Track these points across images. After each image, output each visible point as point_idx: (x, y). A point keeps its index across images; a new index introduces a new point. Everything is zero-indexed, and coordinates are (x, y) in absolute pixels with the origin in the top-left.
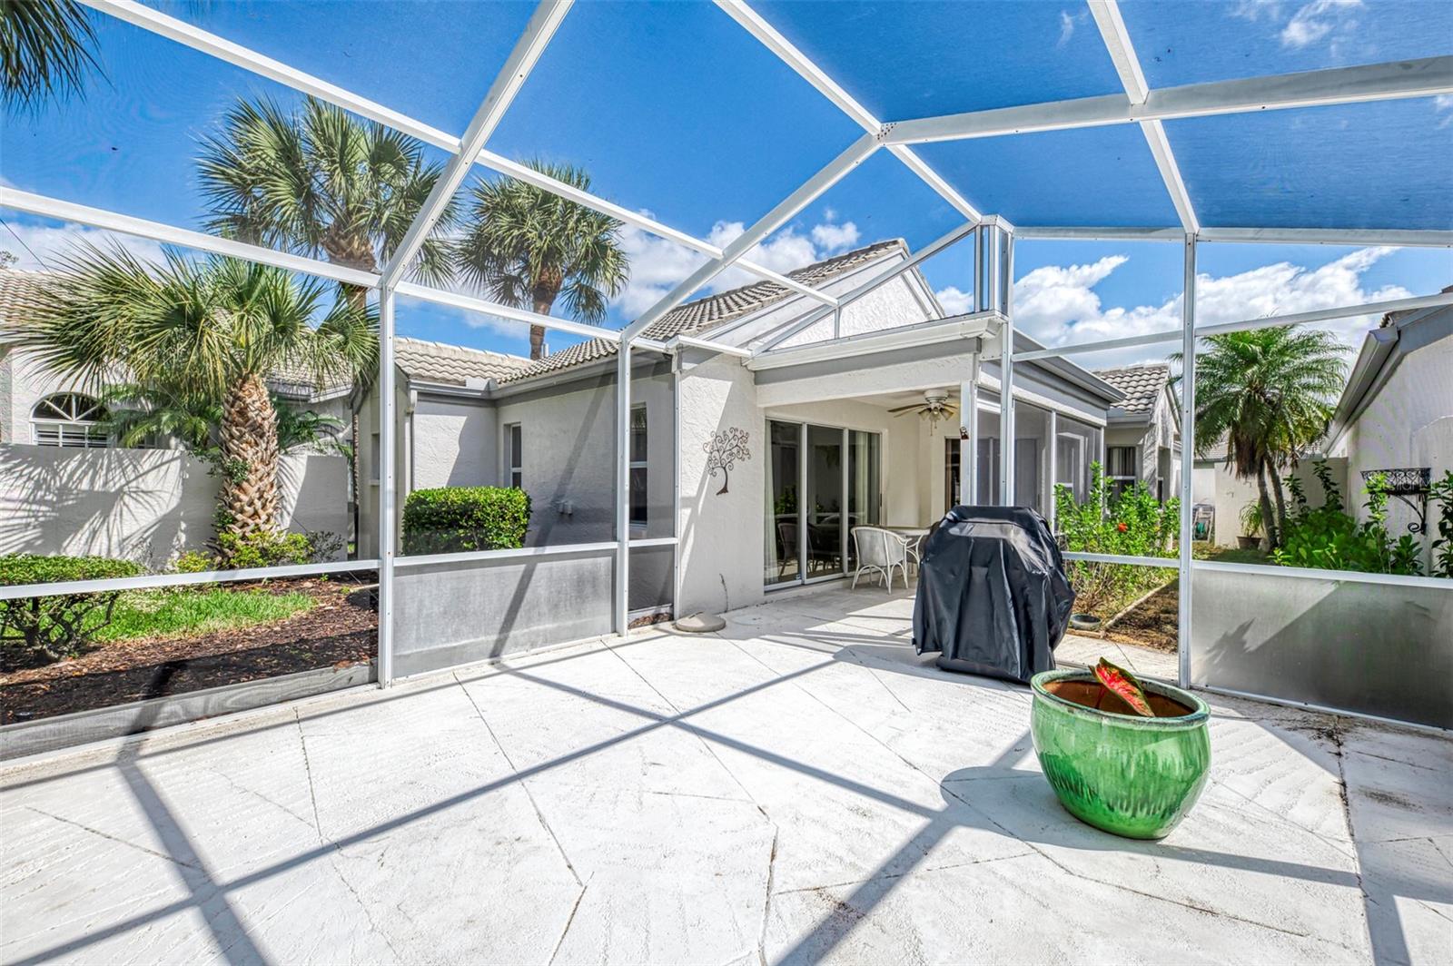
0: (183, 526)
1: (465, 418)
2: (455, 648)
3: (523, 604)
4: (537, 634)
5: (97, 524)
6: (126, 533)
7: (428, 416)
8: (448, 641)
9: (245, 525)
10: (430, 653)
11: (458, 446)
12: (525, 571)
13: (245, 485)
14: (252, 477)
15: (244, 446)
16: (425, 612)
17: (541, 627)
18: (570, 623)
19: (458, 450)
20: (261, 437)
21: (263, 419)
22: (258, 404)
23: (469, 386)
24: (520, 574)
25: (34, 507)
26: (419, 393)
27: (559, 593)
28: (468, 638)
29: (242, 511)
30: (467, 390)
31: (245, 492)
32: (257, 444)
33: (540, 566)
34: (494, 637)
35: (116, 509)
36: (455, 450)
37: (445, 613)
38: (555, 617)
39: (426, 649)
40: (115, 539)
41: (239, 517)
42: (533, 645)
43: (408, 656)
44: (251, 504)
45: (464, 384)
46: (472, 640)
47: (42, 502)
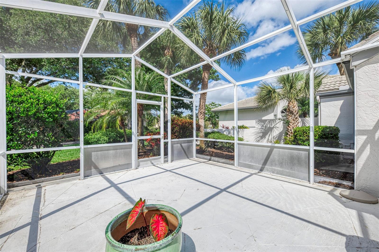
0: (284, 135)
1: (343, 101)
2: (251, 165)
3: (269, 159)
4: (275, 170)
5: (270, 133)
6: (274, 135)
7: (326, 103)
8: (249, 162)
9: (290, 135)
10: (245, 164)
11: (340, 111)
12: (270, 150)
13: (290, 126)
14: (291, 124)
15: (289, 117)
16: (244, 154)
17: (276, 168)
18: (287, 171)
19: (340, 113)
20: (293, 114)
21: (293, 110)
22: (292, 106)
23: (340, 90)
24: (268, 151)
25: (262, 130)
26: (320, 96)
27: (283, 159)
28: (254, 164)
29: (289, 132)
30: (340, 91)
31: (290, 128)
32: (292, 116)
33: (275, 149)
34: (261, 166)
35: (273, 131)
36: (339, 112)
37: (249, 156)
38: (281, 167)
39: (244, 162)
40: (272, 136)
41: (289, 133)
42: (273, 173)
43: (241, 163)
44: (291, 130)
45: (338, 89)
46: (255, 164)
47: (263, 129)
